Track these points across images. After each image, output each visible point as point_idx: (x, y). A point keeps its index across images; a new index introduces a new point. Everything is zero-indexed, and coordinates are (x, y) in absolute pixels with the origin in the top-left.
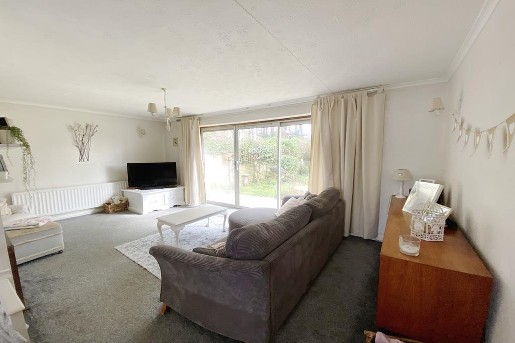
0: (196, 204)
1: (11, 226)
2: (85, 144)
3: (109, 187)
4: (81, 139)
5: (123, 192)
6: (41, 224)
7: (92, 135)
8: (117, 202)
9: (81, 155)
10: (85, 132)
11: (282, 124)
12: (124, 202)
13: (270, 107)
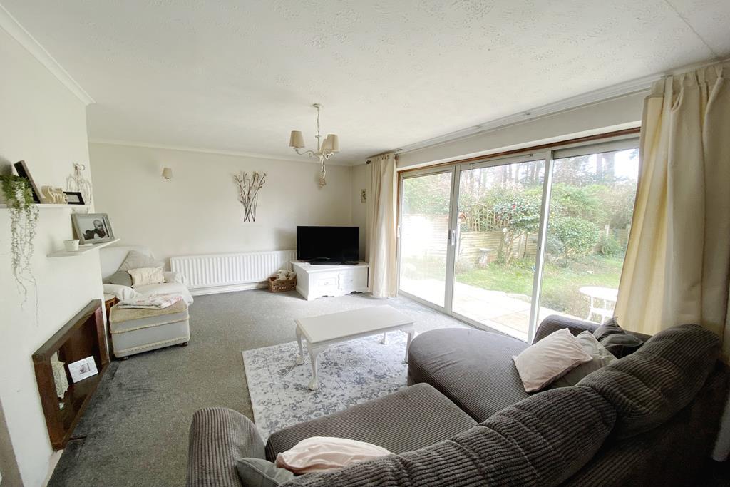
0: (381, 295)
1: (135, 304)
2: (251, 199)
3: (276, 256)
4: (246, 192)
5: (292, 265)
6: (165, 305)
7: (260, 187)
8: (282, 278)
9: (247, 213)
10: (251, 183)
11: (558, 154)
12: (291, 278)
13: (529, 117)
